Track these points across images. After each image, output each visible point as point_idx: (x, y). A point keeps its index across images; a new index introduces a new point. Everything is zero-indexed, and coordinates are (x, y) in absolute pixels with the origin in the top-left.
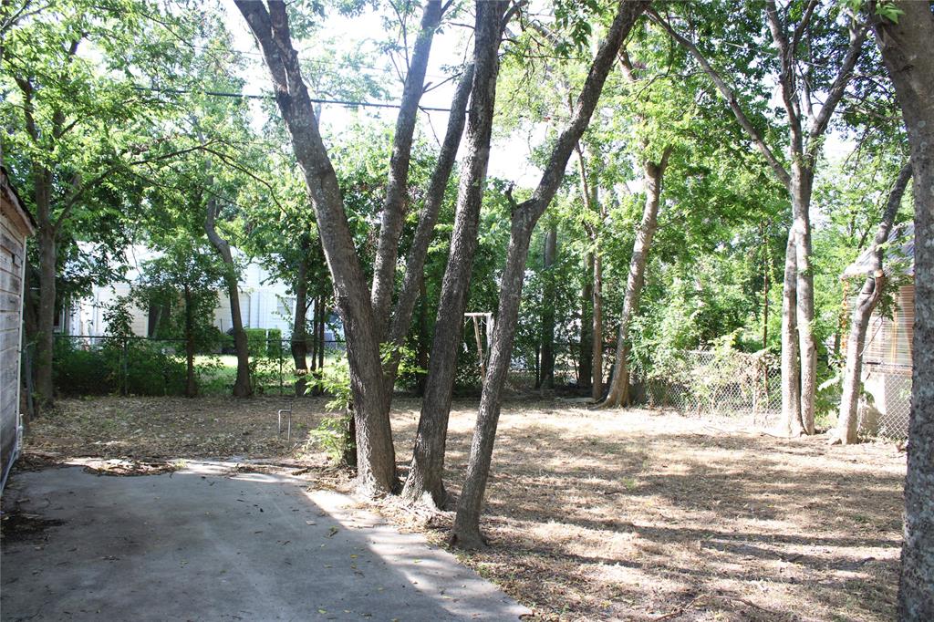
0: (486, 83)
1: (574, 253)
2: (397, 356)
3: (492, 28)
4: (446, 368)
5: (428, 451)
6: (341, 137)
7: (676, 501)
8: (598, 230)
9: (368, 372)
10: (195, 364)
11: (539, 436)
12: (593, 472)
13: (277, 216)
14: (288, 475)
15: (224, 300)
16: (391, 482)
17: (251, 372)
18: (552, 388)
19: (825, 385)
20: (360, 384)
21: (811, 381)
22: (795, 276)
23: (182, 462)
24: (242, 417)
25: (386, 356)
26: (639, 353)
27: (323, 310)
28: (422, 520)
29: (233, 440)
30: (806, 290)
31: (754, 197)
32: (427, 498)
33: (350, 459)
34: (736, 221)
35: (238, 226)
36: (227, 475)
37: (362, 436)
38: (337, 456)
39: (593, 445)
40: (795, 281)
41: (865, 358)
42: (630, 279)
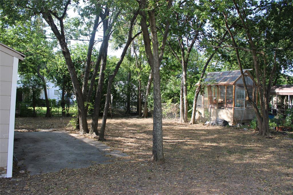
0: (106, 49)
1: (134, 79)
2: (88, 105)
3: (107, 38)
4: (98, 107)
5: (94, 124)
6: (73, 46)
7: (147, 134)
8: (140, 73)
9: (82, 108)
10: (35, 109)
11: (123, 124)
12: (132, 130)
13: (57, 70)
14: (64, 131)
15: (43, 91)
16: (87, 131)
17: (50, 110)
18: (130, 113)
19: (189, 111)
20: (80, 110)
21: (186, 110)
22: (183, 85)
23: (40, 130)
24: (50, 121)
25: (86, 105)
26: (149, 104)
27: (69, 94)
28: (93, 137)
29: (49, 126)
30: (185, 89)
31: (179, 65)
32: (94, 133)
33: (78, 128)
34: (175, 71)
35: (45, 71)
36: (51, 131)
37: (81, 121)
38: (75, 127)
39: (135, 125)
40: (183, 87)
41: (197, 104)
42: (148, 86)
